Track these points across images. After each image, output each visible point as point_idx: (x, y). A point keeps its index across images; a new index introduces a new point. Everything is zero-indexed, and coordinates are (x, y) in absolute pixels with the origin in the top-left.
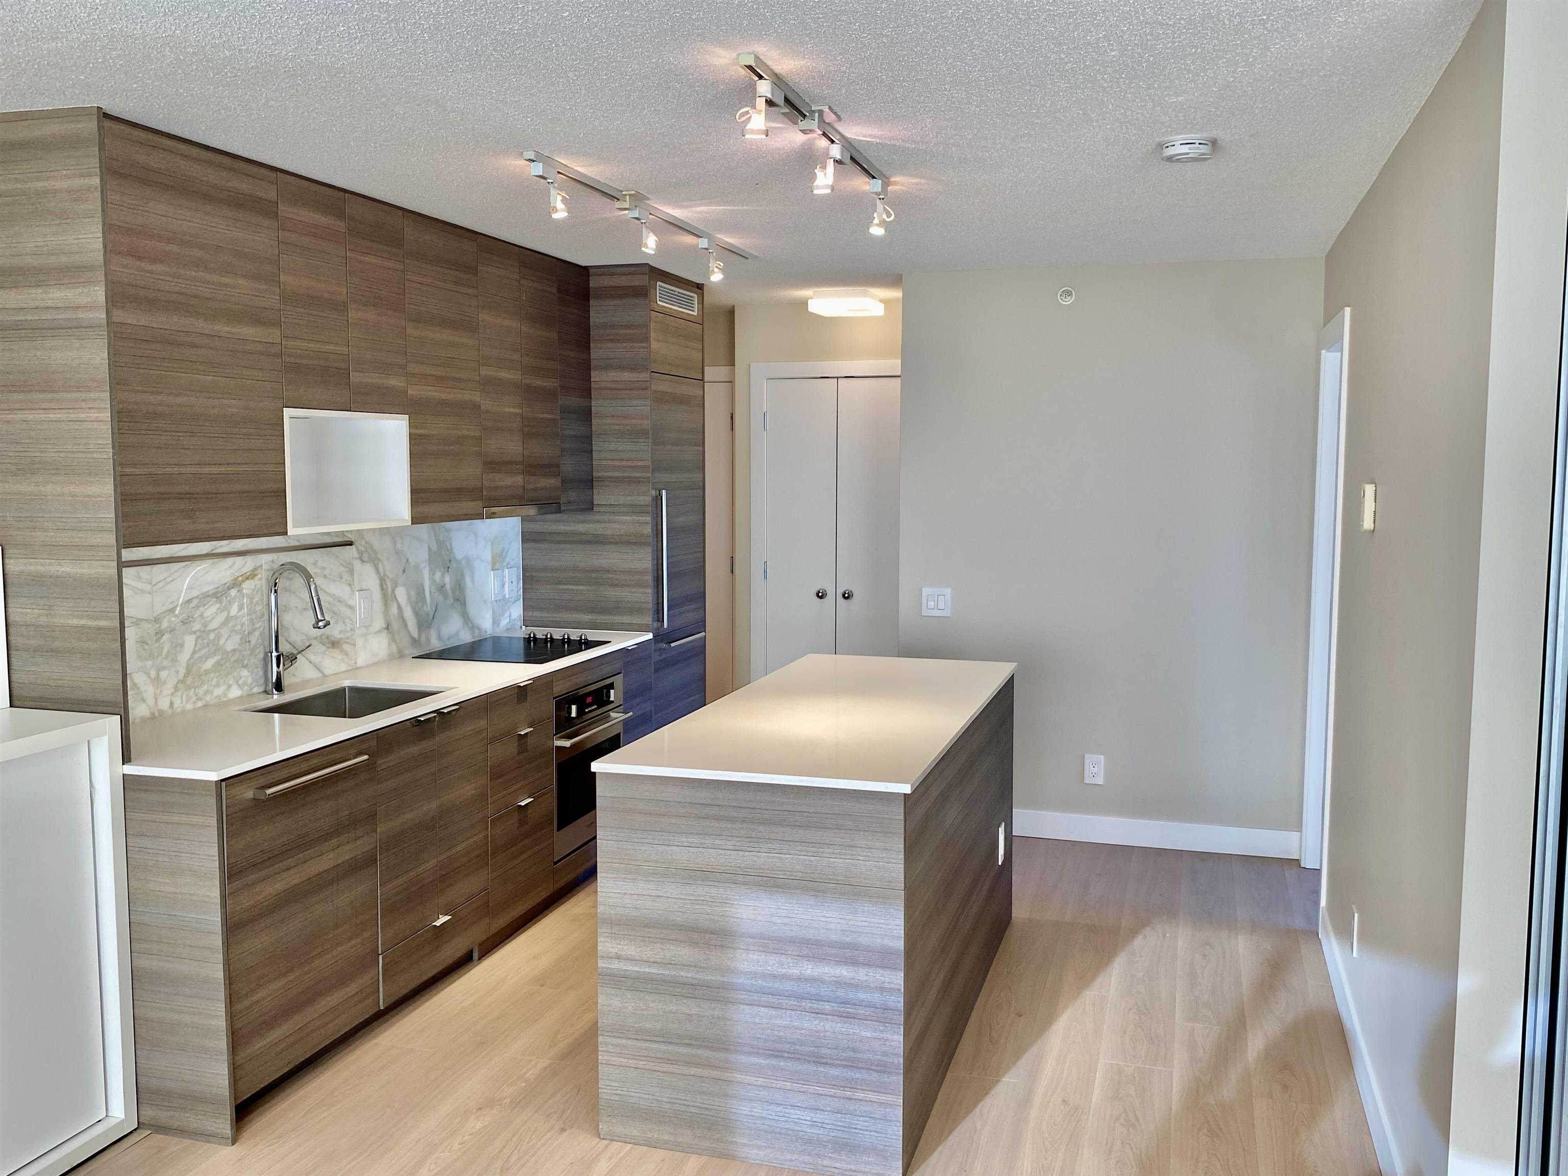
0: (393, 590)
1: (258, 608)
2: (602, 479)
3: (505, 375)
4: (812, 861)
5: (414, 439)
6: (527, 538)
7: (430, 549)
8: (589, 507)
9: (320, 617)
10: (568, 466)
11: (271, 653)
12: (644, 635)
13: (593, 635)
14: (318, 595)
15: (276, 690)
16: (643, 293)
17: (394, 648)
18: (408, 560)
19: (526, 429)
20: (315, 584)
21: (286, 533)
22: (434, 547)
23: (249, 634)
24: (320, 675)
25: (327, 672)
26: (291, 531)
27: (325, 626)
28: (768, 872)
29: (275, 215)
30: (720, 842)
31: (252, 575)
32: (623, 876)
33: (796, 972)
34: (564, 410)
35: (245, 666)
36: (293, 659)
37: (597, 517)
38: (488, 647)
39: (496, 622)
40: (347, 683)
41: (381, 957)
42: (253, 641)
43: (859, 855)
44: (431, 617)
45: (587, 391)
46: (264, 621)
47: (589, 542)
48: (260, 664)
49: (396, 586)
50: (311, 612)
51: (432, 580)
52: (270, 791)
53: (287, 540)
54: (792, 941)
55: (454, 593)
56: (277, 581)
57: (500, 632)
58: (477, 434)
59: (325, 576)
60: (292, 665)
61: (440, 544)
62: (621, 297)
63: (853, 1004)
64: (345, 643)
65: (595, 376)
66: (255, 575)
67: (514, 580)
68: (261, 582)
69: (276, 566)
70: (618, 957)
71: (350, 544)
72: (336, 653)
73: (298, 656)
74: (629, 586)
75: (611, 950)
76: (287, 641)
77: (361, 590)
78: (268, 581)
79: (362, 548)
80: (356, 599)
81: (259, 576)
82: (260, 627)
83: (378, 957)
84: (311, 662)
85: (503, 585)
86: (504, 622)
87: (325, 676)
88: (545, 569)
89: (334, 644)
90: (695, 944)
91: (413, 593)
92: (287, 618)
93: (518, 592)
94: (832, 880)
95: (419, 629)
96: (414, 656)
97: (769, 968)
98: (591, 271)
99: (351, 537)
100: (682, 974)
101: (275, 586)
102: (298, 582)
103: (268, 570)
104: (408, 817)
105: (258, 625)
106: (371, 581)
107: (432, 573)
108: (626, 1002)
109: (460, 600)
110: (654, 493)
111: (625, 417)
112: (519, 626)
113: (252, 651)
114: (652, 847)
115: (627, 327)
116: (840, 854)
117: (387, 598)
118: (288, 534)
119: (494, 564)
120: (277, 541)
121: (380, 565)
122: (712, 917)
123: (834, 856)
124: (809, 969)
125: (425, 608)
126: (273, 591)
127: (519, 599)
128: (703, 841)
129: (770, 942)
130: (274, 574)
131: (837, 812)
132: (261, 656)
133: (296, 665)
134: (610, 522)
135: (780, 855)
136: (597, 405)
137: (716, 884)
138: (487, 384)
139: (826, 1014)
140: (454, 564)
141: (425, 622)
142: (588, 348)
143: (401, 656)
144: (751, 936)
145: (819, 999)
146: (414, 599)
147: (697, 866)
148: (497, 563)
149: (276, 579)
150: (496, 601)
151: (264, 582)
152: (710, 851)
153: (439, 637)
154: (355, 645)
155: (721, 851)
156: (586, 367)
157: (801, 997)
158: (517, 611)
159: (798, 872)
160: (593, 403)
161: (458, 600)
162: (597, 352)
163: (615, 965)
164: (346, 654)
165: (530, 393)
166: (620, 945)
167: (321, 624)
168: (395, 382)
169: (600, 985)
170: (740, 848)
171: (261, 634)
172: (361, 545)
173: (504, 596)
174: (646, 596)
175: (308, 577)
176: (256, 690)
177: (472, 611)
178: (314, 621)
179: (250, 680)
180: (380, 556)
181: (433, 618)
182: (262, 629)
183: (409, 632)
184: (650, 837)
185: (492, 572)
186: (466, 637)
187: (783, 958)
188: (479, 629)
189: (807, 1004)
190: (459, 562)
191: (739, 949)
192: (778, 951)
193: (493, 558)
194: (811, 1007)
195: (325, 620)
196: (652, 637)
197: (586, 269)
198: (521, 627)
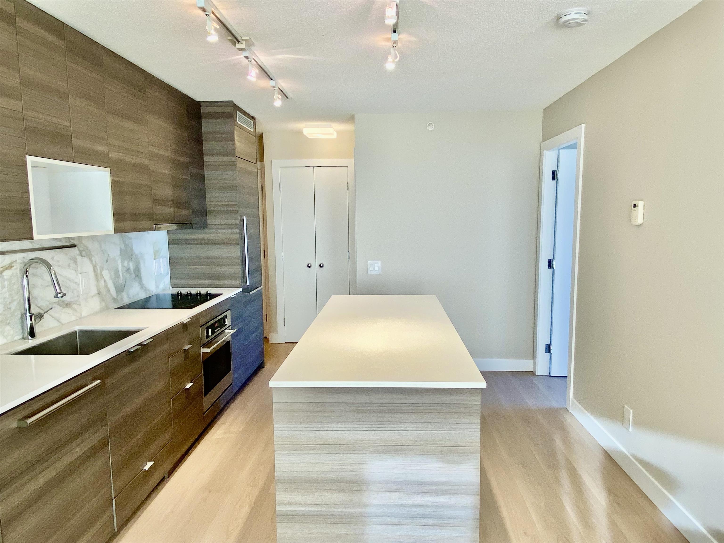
0: (101, 272)
1: (16, 287)
2: (210, 212)
3: (162, 152)
4: (420, 434)
5: (115, 184)
6: (171, 242)
7: (121, 249)
8: (205, 226)
9: (59, 291)
10: (195, 204)
11: (26, 314)
12: (238, 289)
13: (213, 291)
14: (56, 277)
15: (30, 337)
16: (230, 116)
17: (103, 304)
18: (109, 255)
19: (174, 183)
20: (54, 271)
21: (32, 238)
22: (123, 247)
23: (10, 303)
24: (59, 324)
25: (63, 322)
26: (36, 236)
27: (62, 297)
28: (391, 442)
29: (14, 24)
30: (358, 426)
31: (10, 267)
32: (292, 452)
33: (410, 502)
34: (192, 175)
35: (8, 324)
36: (40, 316)
37: (209, 231)
38: (154, 300)
39: (157, 287)
40: (77, 328)
41: (114, 501)
42: (13, 308)
43: (451, 428)
44: (123, 286)
45: (201, 166)
46: (20, 295)
47: (206, 244)
48: (18, 321)
49: (103, 270)
50: (52, 288)
51: (123, 265)
52: (30, 421)
53: (33, 245)
54: (408, 483)
55: (135, 273)
56: (28, 270)
57: (159, 291)
58: (149, 183)
59: (59, 266)
60: (40, 320)
61: (126, 246)
62: (218, 118)
63: (447, 518)
64: (74, 304)
65: (206, 159)
66: (12, 267)
67: (165, 264)
68: (17, 270)
69: (26, 261)
70: (290, 504)
71: (74, 246)
72: (68, 310)
73: (44, 315)
74: (228, 265)
75: (285, 499)
76: (36, 306)
77: (82, 273)
78: (21, 270)
79: (82, 249)
80: (79, 278)
81: (15, 267)
82: (17, 298)
83: (112, 501)
84: (53, 317)
85: (160, 267)
86: (161, 286)
87: (62, 324)
88: (181, 258)
89: (67, 305)
90: (342, 490)
91: (113, 273)
92: (35, 293)
93: (167, 270)
94: (433, 444)
95: (117, 292)
96: (115, 308)
97: (392, 501)
98: (202, 104)
99: (75, 242)
100: (334, 510)
101: (26, 273)
102: (43, 269)
103: (21, 263)
104: (127, 410)
105: (15, 298)
106: (89, 268)
107: (123, 261)
108: (296, 531)
109: (138, 275)
110: (239, 218)
111: (224, 179)
112: (169, 287)
113: (13, 314)
114: (312, 432)
115: (222, 133)
116: (439, 428)
117: (98, 276)
118: (34, 238)
119: (155, 256)
120: (26, 244)
121: (93, 258)
122: (354, 473)
123: (435, 429)
124: (419, 500)
125: (120, 281)
126: (25, 276)
127: (168, 274)
128: (348, 426)
129: (393, 485)
130: (25, 265)
131: (437, 403)
132: (19, 316)
133: (43, 320)
134: (217, 233)
135: (399, 431)
136: (208, 173)
137: (356, 452)
138: (153, 156)
139: (430, 526)
140: (134, 256)
141: (120, 289)
142: (201, 144)
143: (107, 308)
144: (380, 483)
145: (424, 516)
146: (113, 277)
147: (342, 442)
148: (156, 255)
149: (27, 268)
150: (157, 275)
151: (18, 271)
152: (352, 432)
153: (128, 296)
154: (80, 305)
155: (359, 432)
156: (201, 154)
157: (412, 517)
158: (167, 280)
159: (411, 441)
160: (205, 172)
161: (137, 276)
162: (206, 146)
163: (288, 508)
164: (75, 310)
165: (176, 164)
166: (291, 495)
167: (60, 295)
168: (100, 148)
169: (278, 521)
170: (372, 429)
171: (18, 303)
172: (81, 247)
173: (161, 273)
174: (238, 270)
175: (48, 265)
176: (16, 338)
177: (144, 281)
178: (54, 294)
179: (12, 332)
180: (92, 253)
181: (124, 286)
182: (19, 299)
183: (112, 296)
184: (311, 426)
185: (154, 260)
186: (142, 296)
187: (401, 494)
188: (148, 290)
189: (418, 521)
190: (136, 255)
191: (372, 491)
192: (397, 490)
193: (154, 253)
194: (420, 522)
195: (62, 293)
196: (242, 290)
197: (199, 103)
198: (170, 288)
